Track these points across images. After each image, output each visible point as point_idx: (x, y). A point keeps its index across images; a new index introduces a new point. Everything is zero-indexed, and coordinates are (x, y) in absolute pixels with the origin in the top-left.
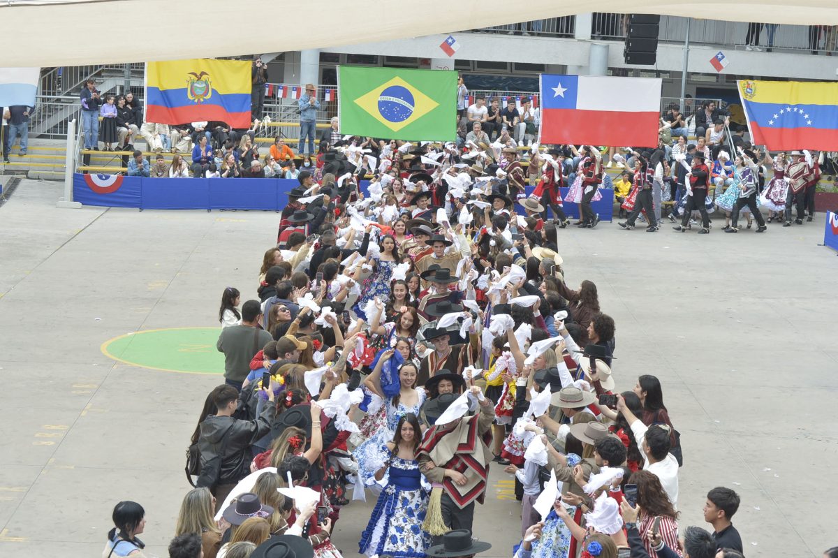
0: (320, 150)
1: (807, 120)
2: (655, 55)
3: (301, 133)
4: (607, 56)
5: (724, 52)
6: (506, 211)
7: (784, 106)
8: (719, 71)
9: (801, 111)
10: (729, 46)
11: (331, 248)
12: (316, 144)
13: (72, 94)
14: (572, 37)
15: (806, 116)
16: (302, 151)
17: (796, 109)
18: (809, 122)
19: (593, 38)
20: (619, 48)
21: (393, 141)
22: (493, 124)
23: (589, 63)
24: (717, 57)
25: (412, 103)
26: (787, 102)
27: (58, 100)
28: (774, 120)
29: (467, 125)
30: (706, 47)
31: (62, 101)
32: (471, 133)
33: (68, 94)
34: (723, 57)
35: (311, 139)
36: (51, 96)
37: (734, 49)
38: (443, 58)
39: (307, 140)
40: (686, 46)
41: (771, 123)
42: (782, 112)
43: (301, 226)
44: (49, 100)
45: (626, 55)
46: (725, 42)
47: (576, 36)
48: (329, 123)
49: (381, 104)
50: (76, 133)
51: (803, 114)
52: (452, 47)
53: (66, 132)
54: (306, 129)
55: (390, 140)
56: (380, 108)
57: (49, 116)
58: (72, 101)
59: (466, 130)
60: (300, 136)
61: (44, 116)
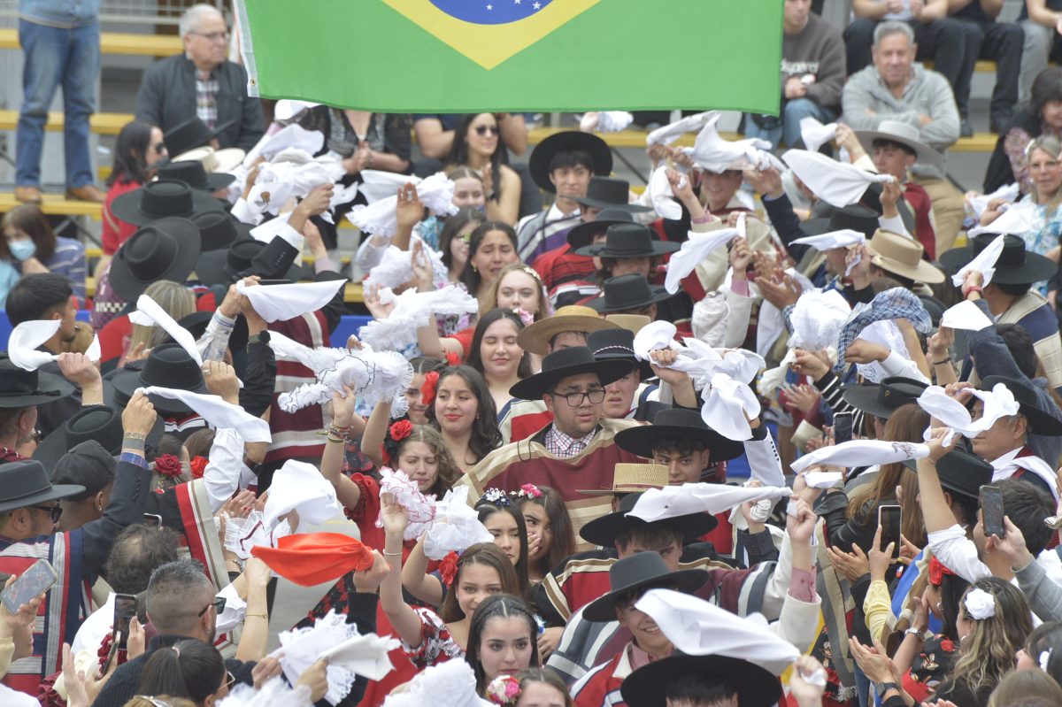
0: (118, 170)
3: (28, 79)
6: (1035, 464)
11: (176, 648)
12: (104, 137)
16: (29, 172)
21: (485, 119)
22: (974, 27)
29: (848, 36)
32: (865, 79)
35: (77, 111)
39: (56, 117)
43: (30, 541)
48: (173, 31)
54: (48, 62)
55: (470, 117)
59: (843, 62)
60: (17, 95)
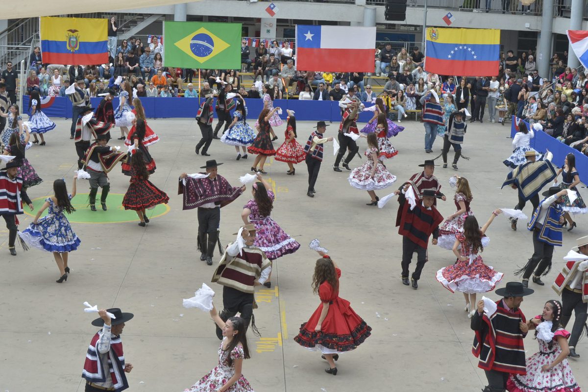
1: (474, 55)
2: (405, 15)
4: (375, 16)
5: (452, 13)
7: (457, 45)
8: (448, 25)
9: (469, 49)
10: (455, 9)
13: (26, 44)
14: (354, 3)
15: (473, 53)
17: (465, 47)
18: (475, 57)
19: (367, 4)
20: (382, 9)
23: (363, 20)
24: (447, 16)
25: (212, 44)
26: (459, 43)
27: (18, 48)
28: (451, 54)
30: (441, 10)
31: (20, 49)
33: (24, 44)
34: (451, 16)
36: (13, 46)
37: (458, 11)
38: (268, 17)
40: (424, 9)
41: (450, 56)
42: (456, 49)
44: (12, 48)
45: (386, 14)
46: (453, 6)
47: (356, 3)
49: (192, 46)
50: (25, 69)
51: (471, 51)
52: (274, 10)
53: (20, 69)
56: (191, 48)
57: (12, 59)
58: (27, 49)
61: (8, 58)
